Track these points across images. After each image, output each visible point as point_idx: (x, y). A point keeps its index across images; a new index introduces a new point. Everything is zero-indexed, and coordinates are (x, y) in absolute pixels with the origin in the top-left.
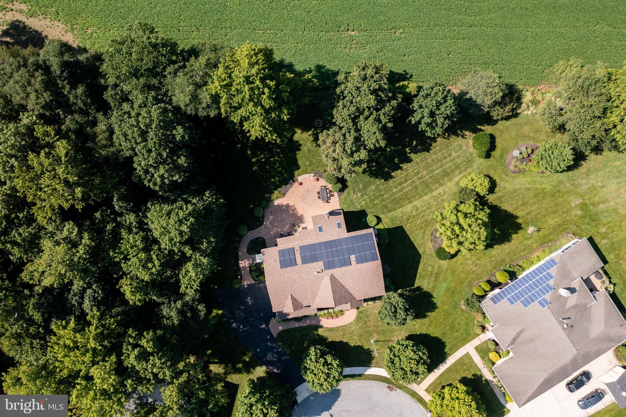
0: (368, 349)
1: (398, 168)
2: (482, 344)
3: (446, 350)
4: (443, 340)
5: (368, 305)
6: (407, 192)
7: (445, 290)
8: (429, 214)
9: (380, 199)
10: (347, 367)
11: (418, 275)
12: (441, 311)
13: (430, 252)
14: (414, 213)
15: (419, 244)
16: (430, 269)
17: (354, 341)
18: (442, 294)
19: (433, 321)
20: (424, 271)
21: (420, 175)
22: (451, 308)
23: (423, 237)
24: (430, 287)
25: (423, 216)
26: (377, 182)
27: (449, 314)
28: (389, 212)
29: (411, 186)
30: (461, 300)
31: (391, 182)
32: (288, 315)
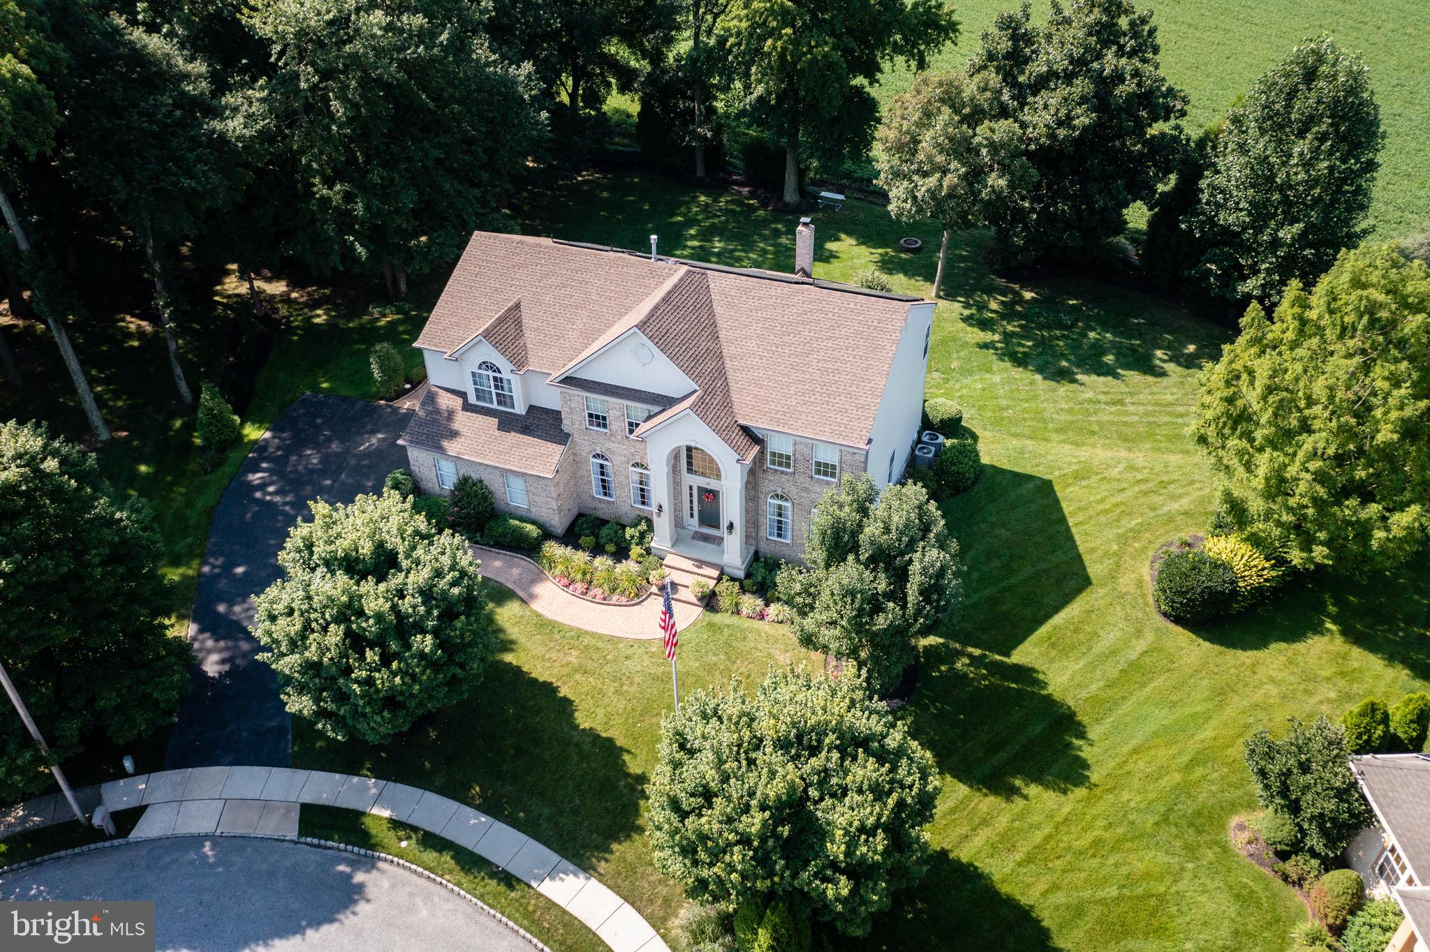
0: (639, 778)
1: (1106, 371)
4: (1061, 942)
5: (762, 617)
6: (1114, 423)
7: (1155, 734)
8: (1174, 497)
9: (1004, 403)
10: (491, 808)
11: (1044, 630)
12: (1101, 807)
13: (1132, 589)
14: (1114, 472)
15: (1093, 550)
16: (1109, 638)
17: (601, 712)
18: (1134, 743)
19: (1038, 827)
20: (1076, 631)
21: (1180, 409)
22: (1165, 819)
23: (1124, 540)
24: (1084, 694)
25: (1145, 493)
26: (1018, 373)
27: (1138, 836)
28: (1016, 435)
29: (1135, 418)
30: (1233, 807)
31: (1064, 389)
32: (454, 434)
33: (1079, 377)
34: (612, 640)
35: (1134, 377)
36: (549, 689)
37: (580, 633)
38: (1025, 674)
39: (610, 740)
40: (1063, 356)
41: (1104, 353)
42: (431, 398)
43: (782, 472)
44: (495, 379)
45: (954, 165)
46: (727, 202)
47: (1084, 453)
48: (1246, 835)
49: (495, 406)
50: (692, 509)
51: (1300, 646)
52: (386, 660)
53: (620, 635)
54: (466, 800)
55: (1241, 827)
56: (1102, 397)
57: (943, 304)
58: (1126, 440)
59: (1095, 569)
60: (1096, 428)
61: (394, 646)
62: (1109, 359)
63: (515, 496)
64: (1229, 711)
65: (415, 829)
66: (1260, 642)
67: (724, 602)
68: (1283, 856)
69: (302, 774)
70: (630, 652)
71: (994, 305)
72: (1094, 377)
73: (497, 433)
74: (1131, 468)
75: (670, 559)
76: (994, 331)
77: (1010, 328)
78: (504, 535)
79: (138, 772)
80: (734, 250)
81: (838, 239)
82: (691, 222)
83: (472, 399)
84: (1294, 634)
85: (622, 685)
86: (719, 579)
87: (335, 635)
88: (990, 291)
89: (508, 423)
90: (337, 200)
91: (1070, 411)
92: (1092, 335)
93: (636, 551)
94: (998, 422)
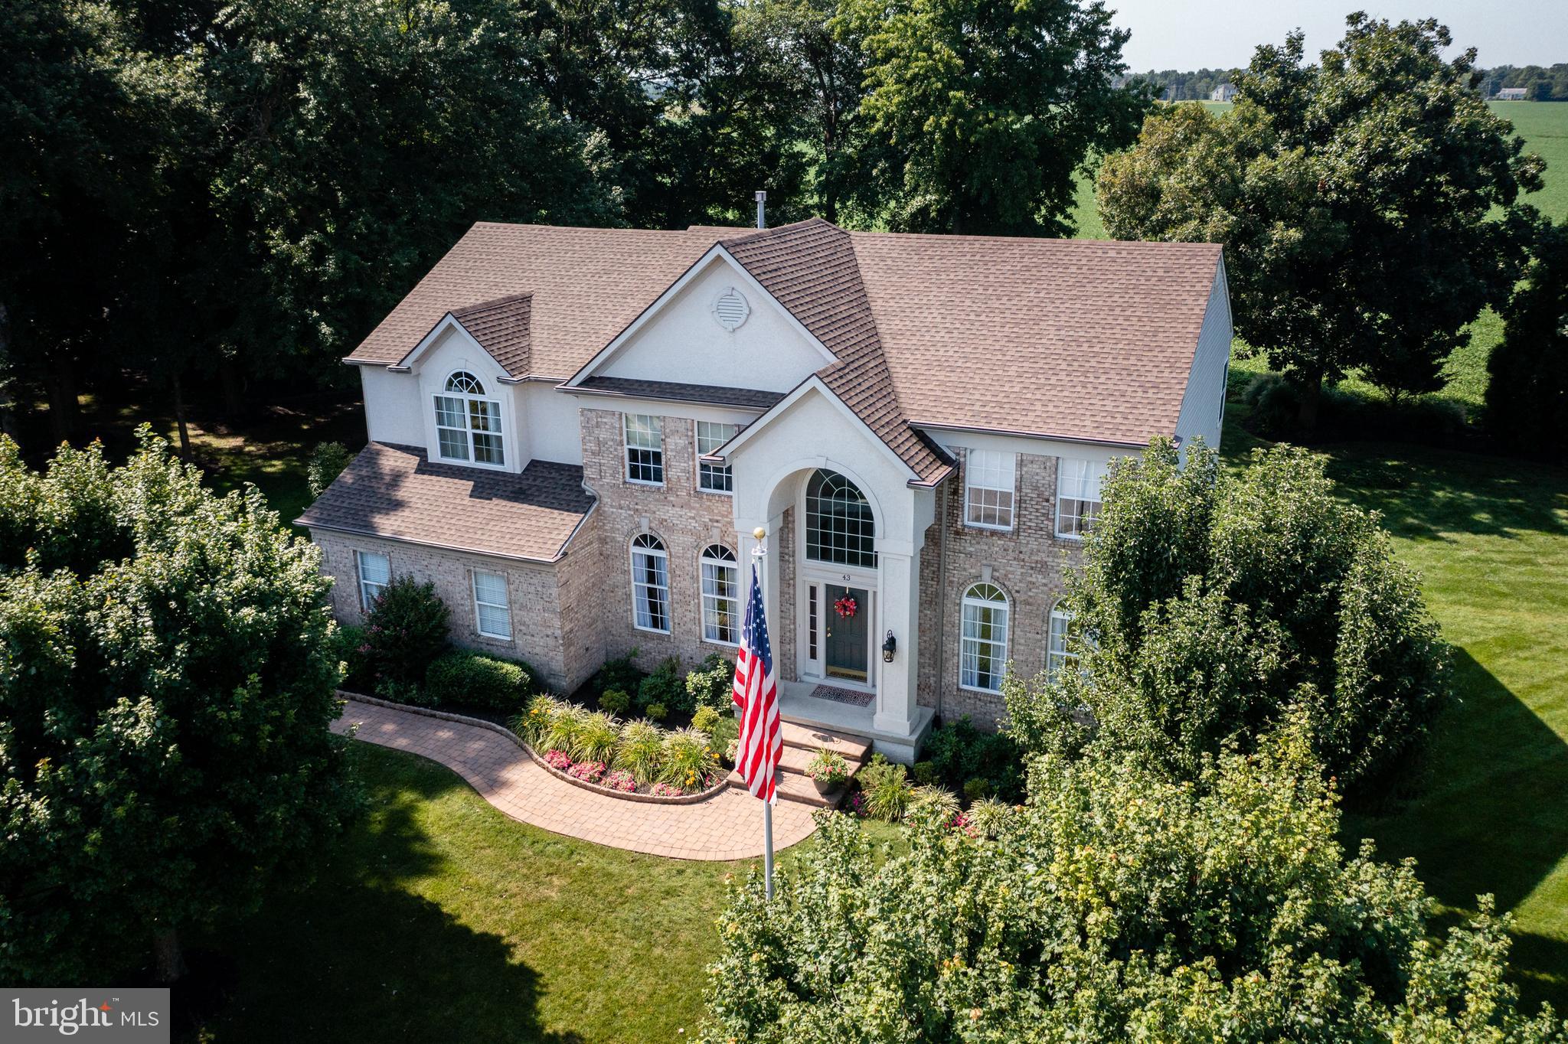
1: (1485, 530)
5: (949, 820)
31: (1425, 546)
32: (393, 509)
33: (1442, 534)
34: (637, 859)
35: (1532, 535)
36: (493, 948)
37: (575, 847)
40: (1407, 513)
41: (1471, 512)
42: (367, 460)
43: (993, 533)
44: (474, 405)
47: (1501, 618)
49: (471, 462)
50: (813, 638)
53: (658, 851)
56: (1494, 556)
60: (1505, 590)
62: (1483, 517)
63: (490, 617)
67: (876, 797)
70: (677, 882)
72: (1469, 535)
73: (467, 501)
78: (458, 681)
83: (435, 456)
85: (651, 945)
86: (865, 759)
89: (488, 486)
90: (300, 258)
91: (1450, 569)
92: (1440, 494)
93: (704, 712)
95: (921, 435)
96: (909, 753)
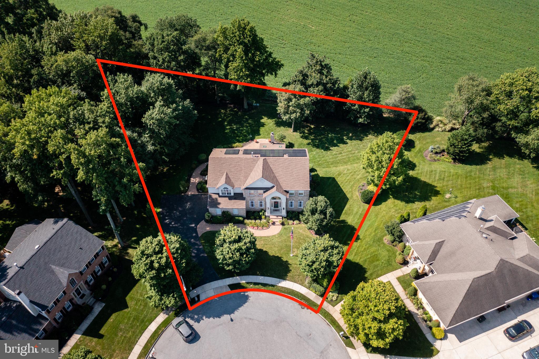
0: (287, 261)
1: (336, 145)
2: (404, 275)
3: (366, 275)
4: (364, 266)
5: (293, 224)
6: (341, 159)
7: (368, 227)
8: (358, 175)
9: (318, 159)
10: (262, 275)
11: (344, 212)
12: (363, 242)
13: (356, 198)
14: (345, 172)
15: (347, 192)
16: (355, 210)
17: (273, 252)
18: (365, 229)
19: (355, 249)
20: (349, 210)
21: (353, 152)
22: (374, 241)
23: (351, 187)
24: (355, 222)
25: (352, 175)
26: (318, 150)
27: (371, 246)
28: (324, 168)
29: (345, 157)
30: (383, 236)
31: (329, 152)
32: (219, 204)
33: (331, 148)
34: (268, 237)
35: (341, 145)
38: (343, 221)
39: (277, 256)
40: (326, 143)
41: (334, 140)
42: (210, 196)
43: (292, 196)
44: (227, 190)
45: (298, 110)
46: (229, 111)
47: (338, 169)
48: (386, 240)
49: (226, 195)
50: (272, 206)
51: (387, 202)
52: (247, 256)
53: (269, 235)
54: (257, 275)
55: (386, 239)
56: (337, 153)
57: (295, 133)
58: (345, 163)
59: (348, 196)
60: (338, 161)
61: (248, 253)
62: (335, 141)
63: (235, 212)
64: (379, 219)
65: (251, 283)
66: (380, 204)
67: (285, 223)
68: (393, 242)
69: (224, 280)
70: (272, 238)
71: (306, 132)
72: (334, 148)
73: (229, 201)
74: (348, 170)
75: (271, 217)
76: (309, 139)
77: (312, 137)
78: (236, 221)
79: (193, 289)
80: (239, 128)
81: (263, 118)
82: (224, 120)
83: (221, 194)
84: (385, 200)
85: (274, 245)
86: (283, 219)
87: (238, 254)
88: (304, 127)
89: (231, 198)
91: (332, 158)
92: (330, 135)
93: (263, 217)
94: (319, 165)
95: (285, 191)
96: (286, 216)
